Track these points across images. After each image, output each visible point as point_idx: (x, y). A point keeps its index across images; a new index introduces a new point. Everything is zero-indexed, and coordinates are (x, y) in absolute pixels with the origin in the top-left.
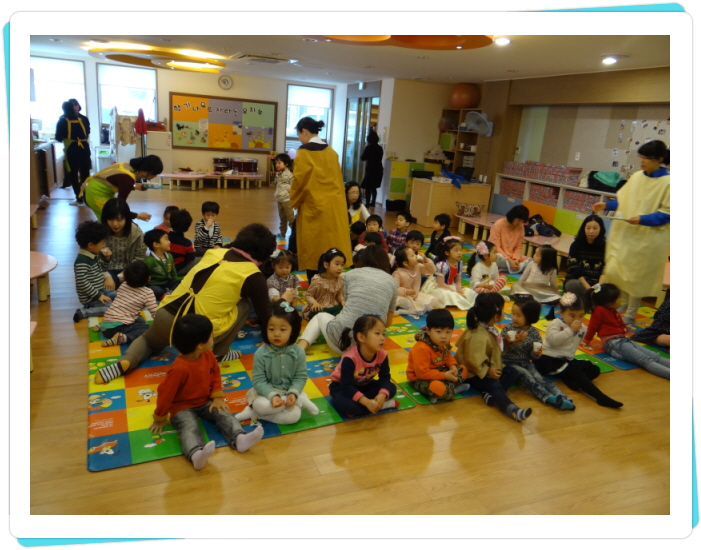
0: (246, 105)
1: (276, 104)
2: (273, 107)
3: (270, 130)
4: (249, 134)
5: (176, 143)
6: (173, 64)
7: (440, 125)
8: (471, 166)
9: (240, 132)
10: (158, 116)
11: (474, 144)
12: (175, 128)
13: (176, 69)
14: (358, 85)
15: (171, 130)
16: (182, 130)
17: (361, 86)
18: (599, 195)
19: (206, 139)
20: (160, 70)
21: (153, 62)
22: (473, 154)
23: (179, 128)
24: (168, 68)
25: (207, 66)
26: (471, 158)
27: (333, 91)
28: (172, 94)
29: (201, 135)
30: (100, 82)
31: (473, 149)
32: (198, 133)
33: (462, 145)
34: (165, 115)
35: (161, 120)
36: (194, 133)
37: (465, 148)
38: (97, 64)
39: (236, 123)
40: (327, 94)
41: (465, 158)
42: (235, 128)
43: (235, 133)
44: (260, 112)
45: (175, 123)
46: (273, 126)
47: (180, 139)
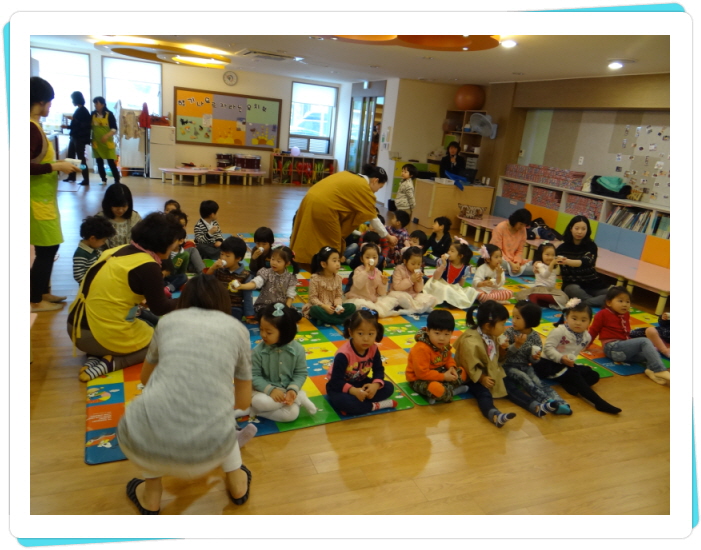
0: (250, 102)
1: (280, 101)
2: (277, 104)
3: (274, 127)
4: (253, 130)
5: (180, 138)
6: (178, 58)
7: (444, 125)
8: (474, 168)
9: (243, 128)
10: (162, 110)
11: (478, 146)
12: (179, 123)
13: (182, 64)
14: (362, 84)
15: (175, 125)
16: (186, 125)
17: (366, 85)
18: (602, 200)
19: (210, 134)
20: (165, 65)
21: (159, 56)
22: (476, 156)
23: (183, 122)
24: (174, 63)
25: (213, 61)
26: (475, 160)
27: (338, 89)
28: (176, 89)
29: (205, 131)
30: (105, 75)
31: (477, 151)
32: (201, 128)
33: (465, 147)
34: (170, 109)
35: (165, 114)
36: (198, 128)
37: (468, 149)
38: (103, 57)
39: (240, 119)
40: (332, 92)
41: (469, 159)
42: (239, 124)
43: (239, 130)
44: (264, 109)
45: (179, 118)
46: (276, 123)
47: (183, 134)
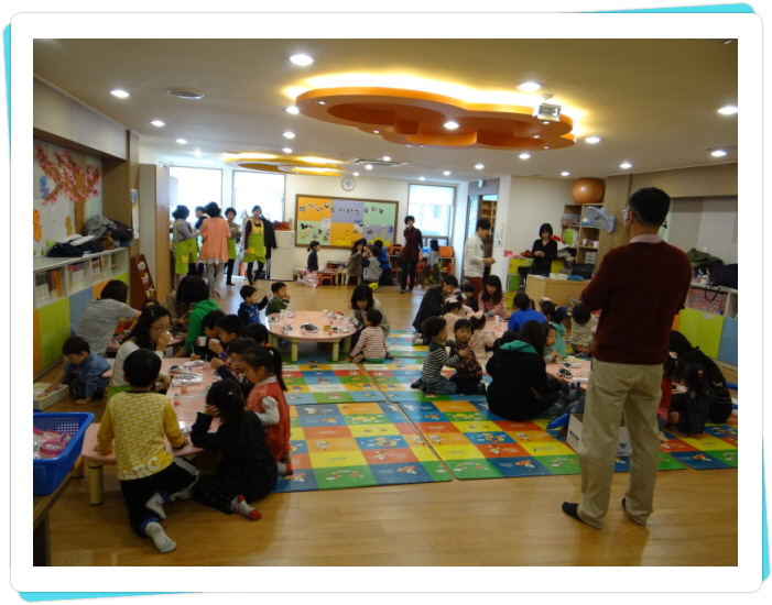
0: (367, 205)
1: (397, 203)
2: (394, 205)
3: (391, 228)
4: (370, 232)
5: (299, 242)
6: (297, 169)
7: (562, 220)
8: (593, 263)
9: (360, 230)
10: (284, 217)
11: (597, 240)
12: (299, 227)
13: (301, 173)
14: (477, 183)
15: (296, 230)
16: (306, 229)
17: (480, 184)
18: (726, 293)
19: (329, 237)
20: (288, 175)
21: (280, 168)
22: (595, 250)
23: (303, 227)
24: (294, 173)
25: (327, 170)
26: (594, 254)
27: (455, 189)
28: (298, 196)
29: (323, 234)
30: (236, 187)
31: (596, 245)
32: (320, 231)
33: (585, 241)
34: (290, 216)
35: (287, 220)
36: (317, 231)
37: (587, 244)
38: (234, 171)
39: (358, 222)
40: (450, 191)
41: (588, 254)
42: (357, 226)
43: (356, 232)
44: (381, 211)
45: (299, 223)
46: (393, 225)
47: (303, 237)
